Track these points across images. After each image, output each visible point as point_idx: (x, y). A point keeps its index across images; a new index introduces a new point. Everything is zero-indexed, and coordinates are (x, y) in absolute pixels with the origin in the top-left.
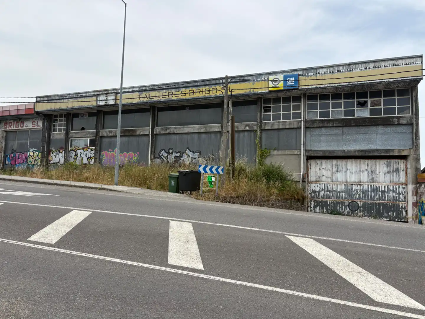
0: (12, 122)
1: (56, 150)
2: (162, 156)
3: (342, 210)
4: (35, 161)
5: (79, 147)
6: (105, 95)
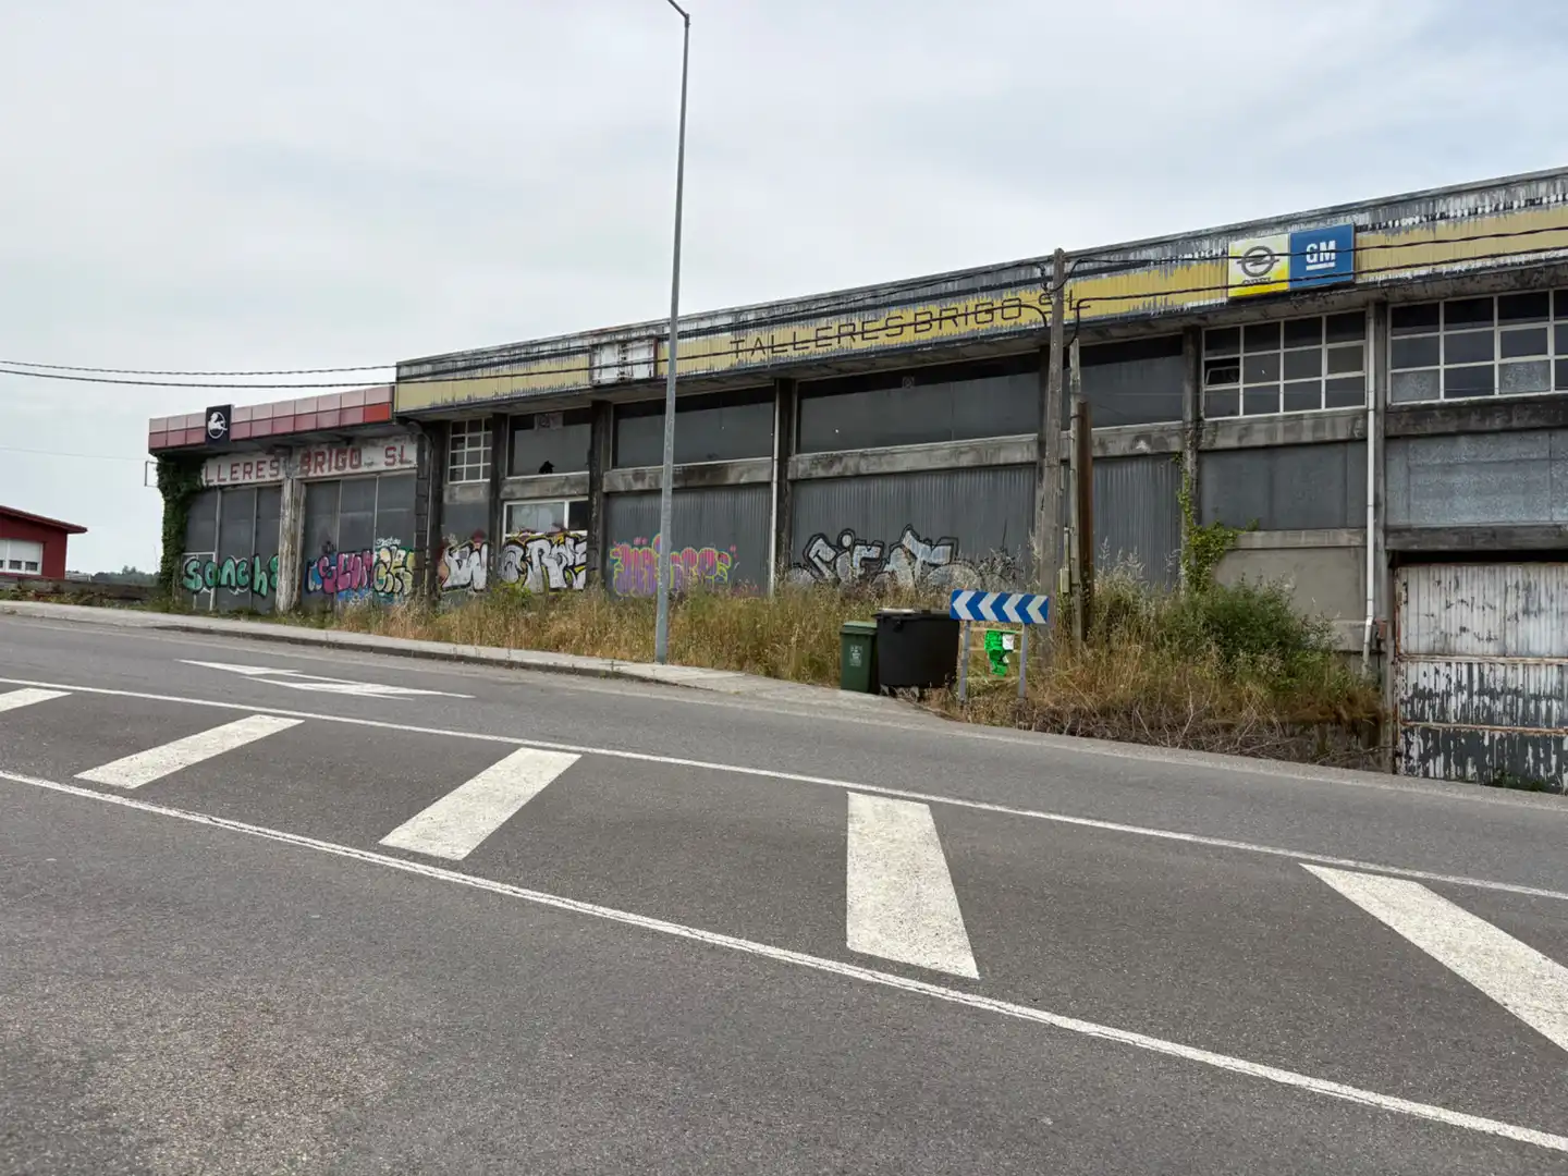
0: (326, 451)
1: (462, 542)
2: (816, 560)
3: (1548, 770)
4: (396, 580)
5: (533, 532)
6: (617, 349)
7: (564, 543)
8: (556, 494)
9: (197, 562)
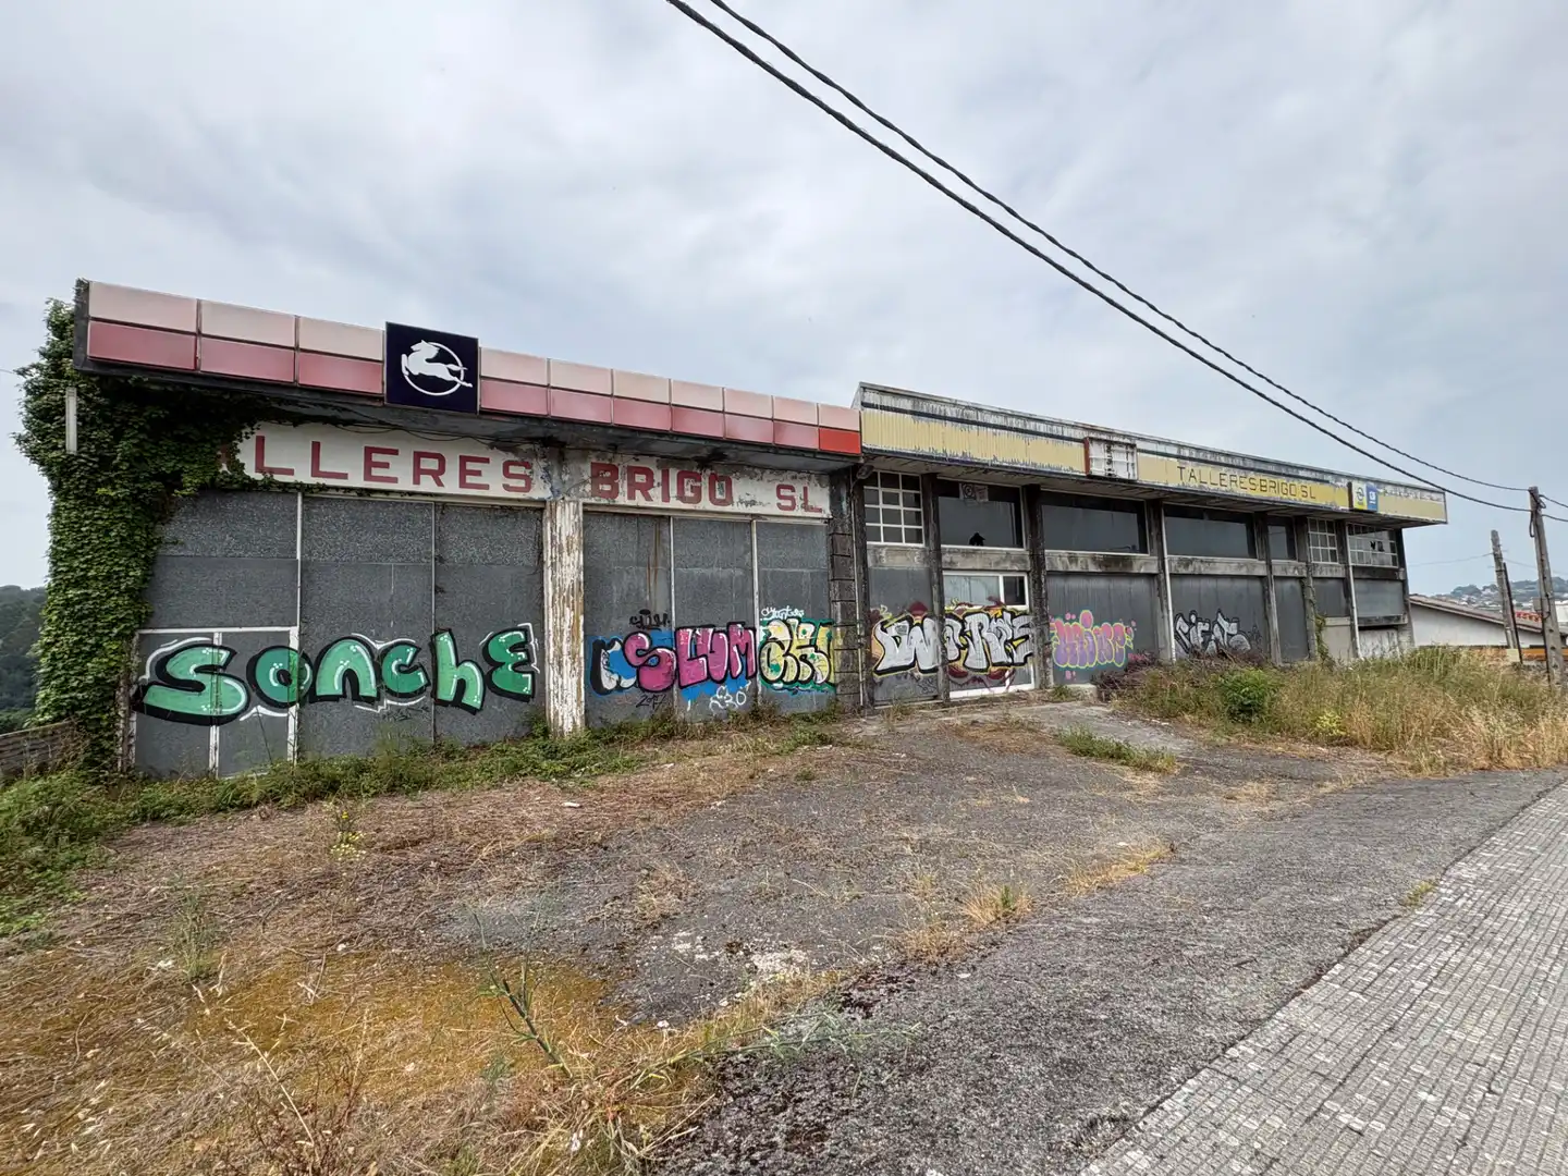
1: (898, 615)
5: (971, 606)
6: (1103, 447)
7: (1002, 617)
8: (999, 568)
9: (215, 651)
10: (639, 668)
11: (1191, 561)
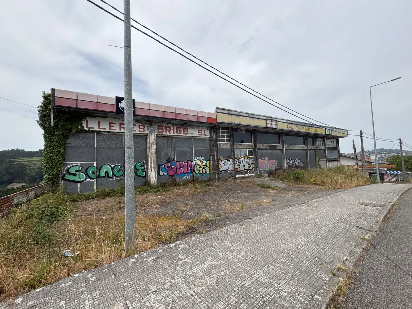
0: (171, 126)
1: (224, 158)
2: (287, 162)
4: (203, 169)
6: (270, 121)
7: (247, 159)
9: (79, 167)
10: (168, 170)
11: (290, 146)
